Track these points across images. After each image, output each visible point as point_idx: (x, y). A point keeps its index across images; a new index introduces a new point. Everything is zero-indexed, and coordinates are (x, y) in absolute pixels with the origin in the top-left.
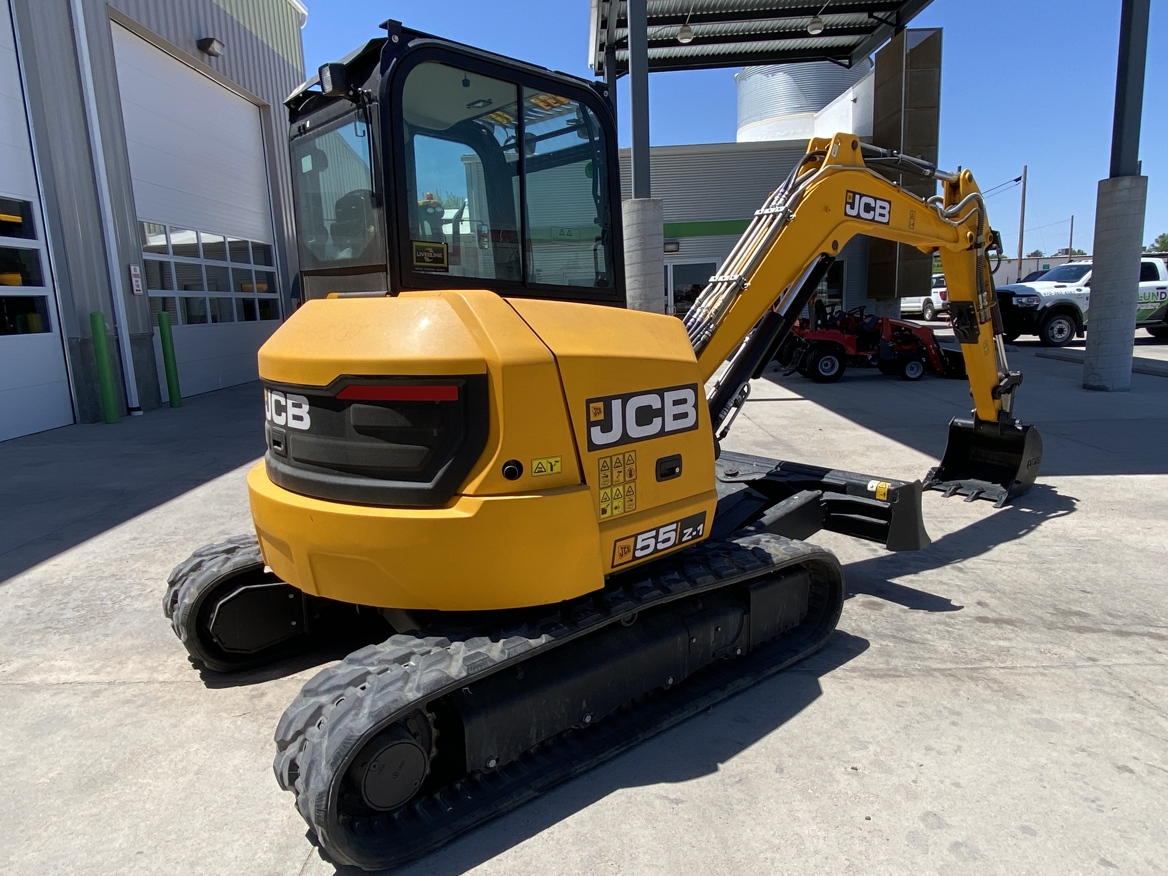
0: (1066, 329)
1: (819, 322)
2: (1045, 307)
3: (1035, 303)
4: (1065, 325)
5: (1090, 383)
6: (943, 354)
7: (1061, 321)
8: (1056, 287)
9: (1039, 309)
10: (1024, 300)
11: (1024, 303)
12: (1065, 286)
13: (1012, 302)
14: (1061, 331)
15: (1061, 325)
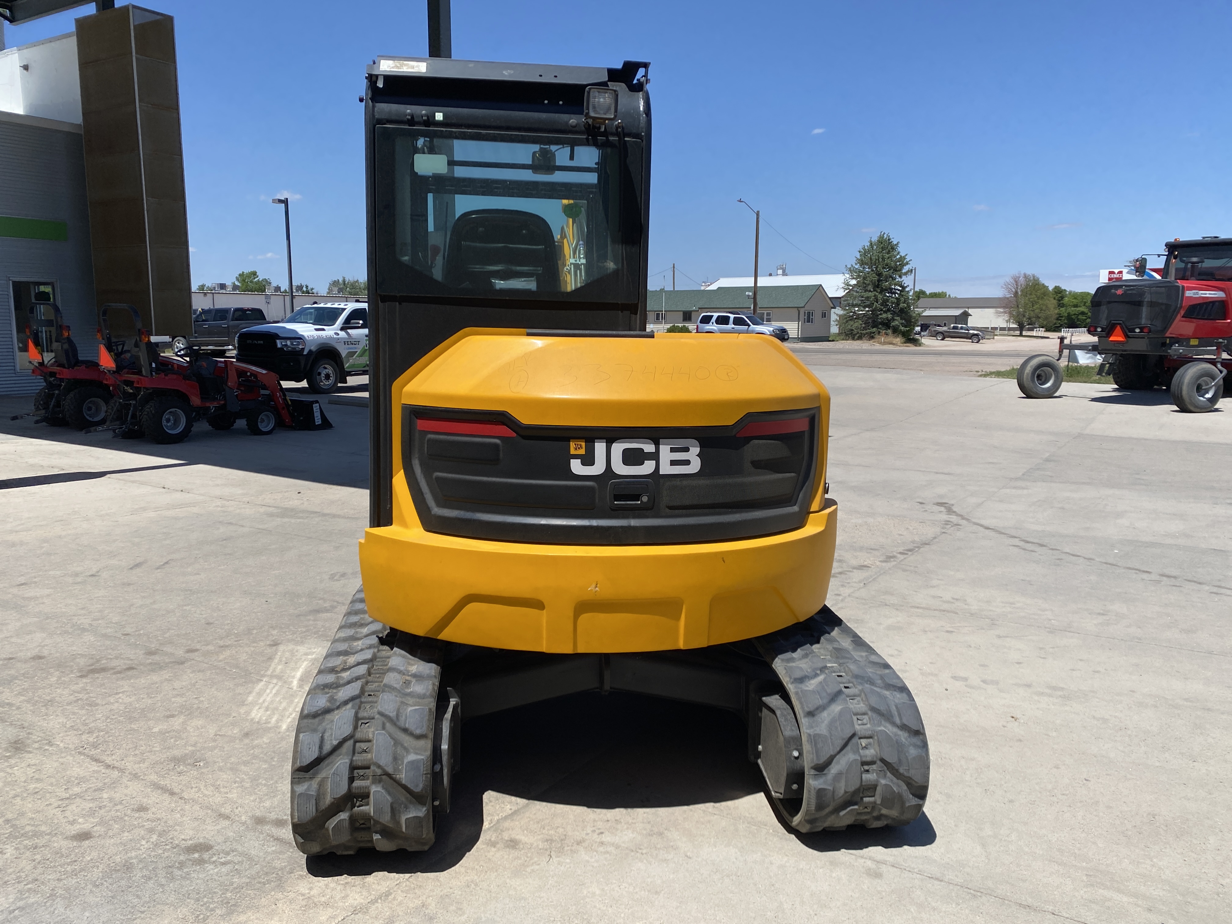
0: (331, 375)
1: (154, 365)
2: (310, 351)
3: (301, 347)
4: (330, 370)
6: (290, 403)
7: (326, 366)
8: (316, 330)
9: (305, 353)
10: (289, 343)
11: (289, 347)
12: (323, 330)
13: (276, 345)
14: (328, 377)
15: (327, 370)
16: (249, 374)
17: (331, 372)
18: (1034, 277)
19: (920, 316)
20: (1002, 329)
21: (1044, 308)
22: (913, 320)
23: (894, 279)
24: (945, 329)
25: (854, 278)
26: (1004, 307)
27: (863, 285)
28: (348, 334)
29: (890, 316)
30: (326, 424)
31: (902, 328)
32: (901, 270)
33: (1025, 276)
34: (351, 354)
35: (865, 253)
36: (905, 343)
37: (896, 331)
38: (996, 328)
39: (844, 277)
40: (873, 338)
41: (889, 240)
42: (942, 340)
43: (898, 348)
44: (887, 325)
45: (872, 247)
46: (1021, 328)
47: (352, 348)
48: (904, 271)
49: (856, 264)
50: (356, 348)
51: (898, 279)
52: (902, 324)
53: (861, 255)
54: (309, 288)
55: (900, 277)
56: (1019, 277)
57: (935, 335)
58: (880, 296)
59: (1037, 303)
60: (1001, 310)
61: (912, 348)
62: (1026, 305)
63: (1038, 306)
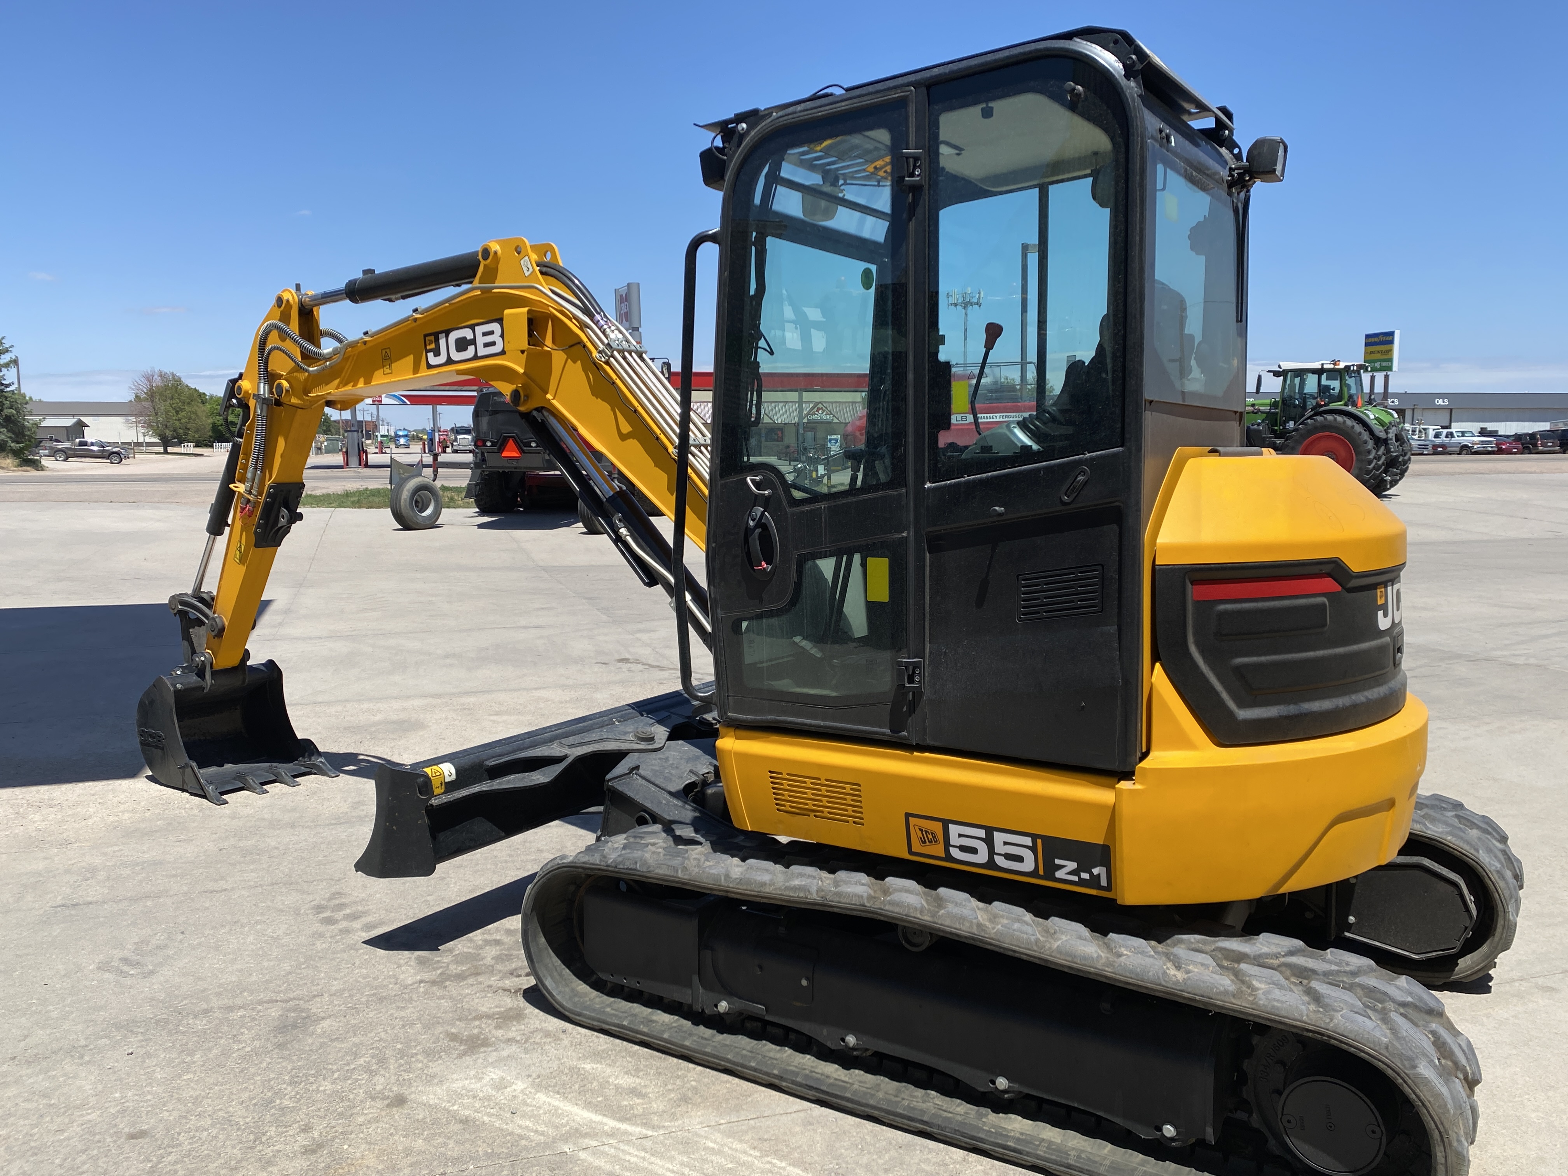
18: (173, 375)
19: (38, 427)
20: (141, 444)
21: (193, 416)
22: (28, 433)
24: (67, 445)
26: (136, 416)
31: (13, 445)
33: (162, 375)
36: (20, 466)
38: (131, 443)
42: (65, 460)
43: (11, 474)
46: (165, 442)
48: (3, 361)
52: (10, 438)
56: (153, 376)
57: (54, 453)
59: (182, 410)
60: (133, 419)
61: (33, 473)
62: (167, 412)
63: (184, 414)
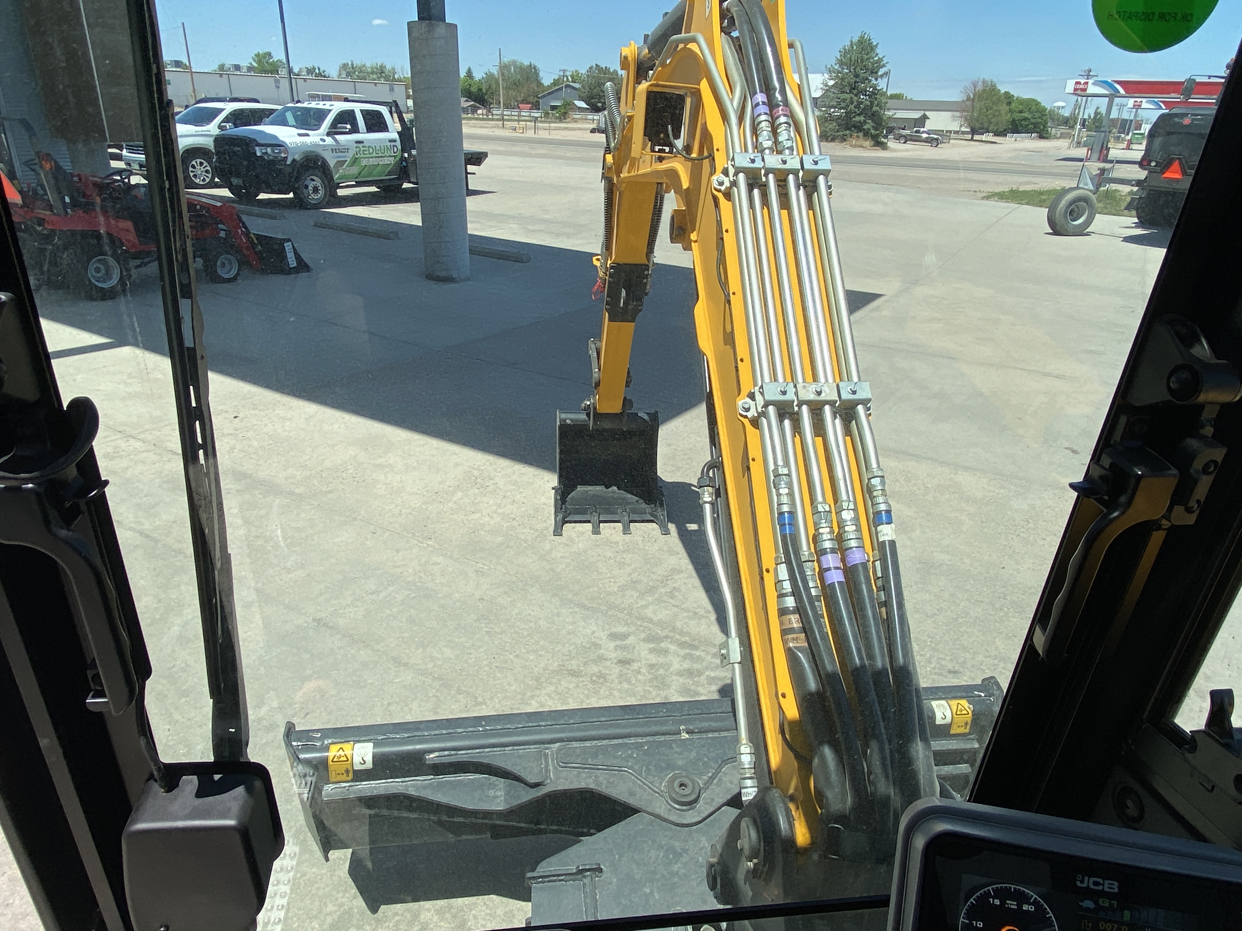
0: (320, 188)
1: (67, 200)
2: (294, 160)
3: (283, 155)
4: (318, 182)
5: (438, 273)
6: (255, 241)
7: (313, 178)
8: (300, 135)
9: (288, 163)
10: (269, 150)
11: (270, 155)
12: (307, 135)
13: (255, 153)
14: (316, 190)
15: (315, 183)
16: (198, 207)
17: (318, 184)
18: (991, 82)
20: (956, 132)
21: (997, 114)
22: (885, 123)
23: (870, 81)
24: (907, 132)
25: (832, 79)
26: (960, 111)
27: (840, 87)
28: (335, 140)
29: (862, 118)
30: (303, 266)
31: (872, 131)
32: (877, 73)
33: (984, 82)
34: (341, 163)
35: (845, 53)
36: (874, 146)
37: (867, 134)
38: (950, 132)
39: (823, 78)
40: (845, 140)
41: (869, 40)
42: (904, 143)
43: (867, 152)
44: (859, 127)
45: (852, 47)
46: (974, 132)
47: (341, 157)
48: (880, 73)
49: (836, 64)
50: (345, 157)
51: (874, 81)
52: (872, 127)
53: (841, 56)
54: (321, 70)
55: (876, 79)
57: (898, 138)
58: (855, 98)
59: (991, 108)
60: (958, 114)
61: (880, 152)
62: (981, 109)
63: (991, 111)
